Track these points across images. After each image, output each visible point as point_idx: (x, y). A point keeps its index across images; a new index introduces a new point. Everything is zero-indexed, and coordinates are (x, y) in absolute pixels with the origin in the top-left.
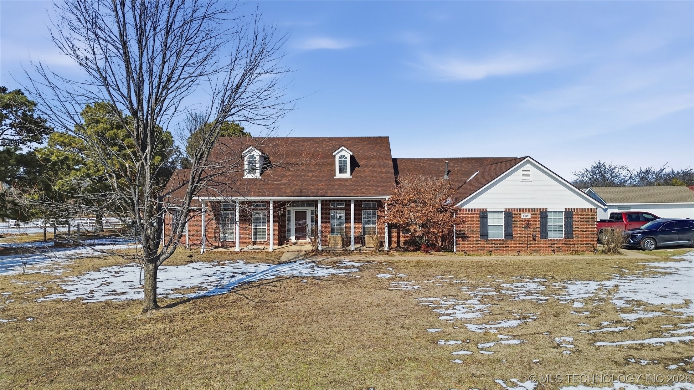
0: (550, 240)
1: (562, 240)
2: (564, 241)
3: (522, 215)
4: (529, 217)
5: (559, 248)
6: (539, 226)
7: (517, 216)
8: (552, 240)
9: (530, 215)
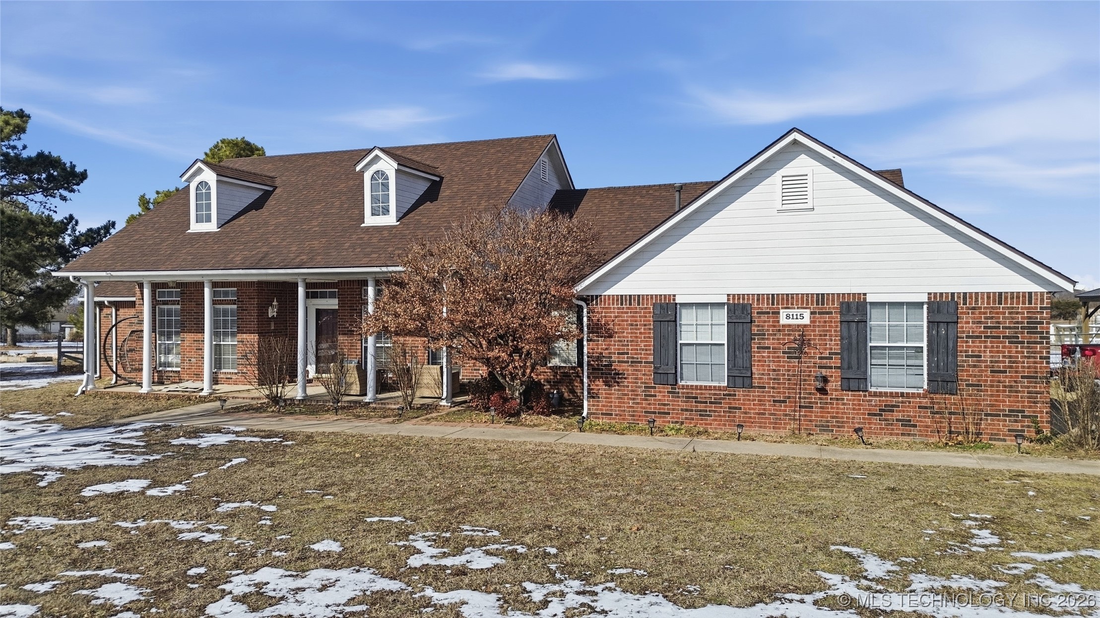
0: (875, 394)
1: (919, 395)
2: (925, 402)
3: (783, 313)
4: (806, 321)
5: (907, 423)
6: (837, 349)
7: (764, 318)
8: (881, 394)
9: (807, 313)
